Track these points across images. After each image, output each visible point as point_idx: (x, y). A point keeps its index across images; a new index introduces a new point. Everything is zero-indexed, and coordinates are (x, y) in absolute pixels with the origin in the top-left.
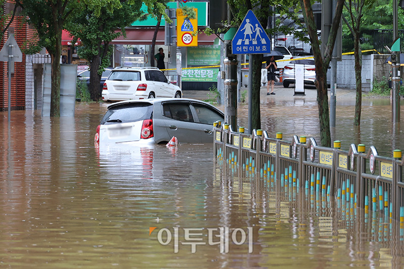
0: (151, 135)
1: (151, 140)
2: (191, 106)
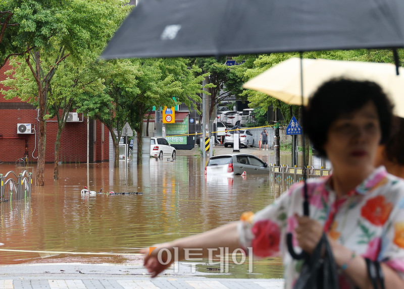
0: (233, 171)
1: (232, 173)
2: (248, 158)
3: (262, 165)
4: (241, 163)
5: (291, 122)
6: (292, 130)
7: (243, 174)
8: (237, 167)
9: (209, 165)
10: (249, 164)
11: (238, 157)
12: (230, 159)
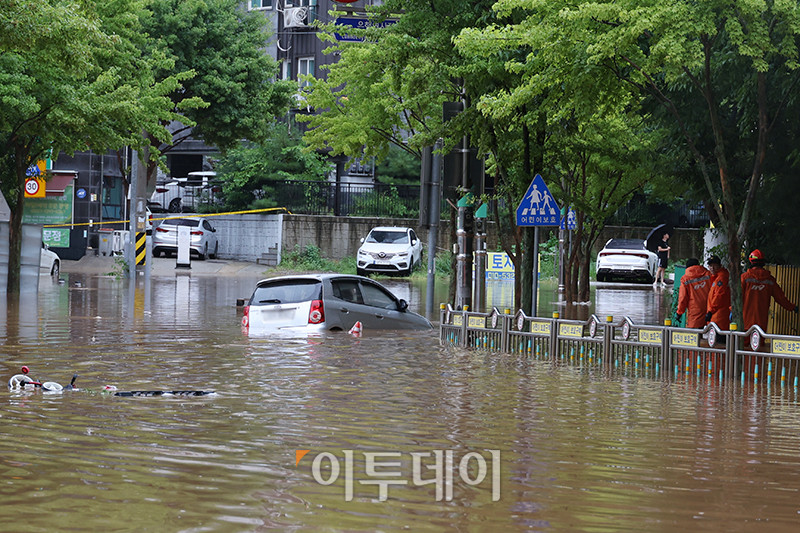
0: (323, 319)
2: (360, 285)
3: (392, 305)
4: (341, 297)
5: (532, 189)
6: (533, 212)
7: (355, 328)
8: (334, 310)
9: (256, 300)
10: (361, 301)
11: (335, 282)
12: (312, 286)
